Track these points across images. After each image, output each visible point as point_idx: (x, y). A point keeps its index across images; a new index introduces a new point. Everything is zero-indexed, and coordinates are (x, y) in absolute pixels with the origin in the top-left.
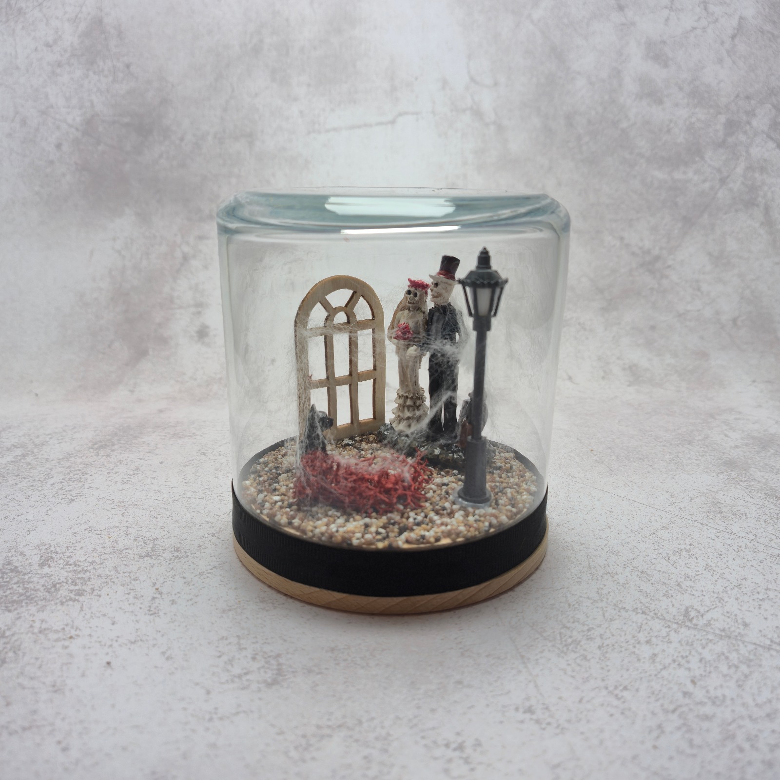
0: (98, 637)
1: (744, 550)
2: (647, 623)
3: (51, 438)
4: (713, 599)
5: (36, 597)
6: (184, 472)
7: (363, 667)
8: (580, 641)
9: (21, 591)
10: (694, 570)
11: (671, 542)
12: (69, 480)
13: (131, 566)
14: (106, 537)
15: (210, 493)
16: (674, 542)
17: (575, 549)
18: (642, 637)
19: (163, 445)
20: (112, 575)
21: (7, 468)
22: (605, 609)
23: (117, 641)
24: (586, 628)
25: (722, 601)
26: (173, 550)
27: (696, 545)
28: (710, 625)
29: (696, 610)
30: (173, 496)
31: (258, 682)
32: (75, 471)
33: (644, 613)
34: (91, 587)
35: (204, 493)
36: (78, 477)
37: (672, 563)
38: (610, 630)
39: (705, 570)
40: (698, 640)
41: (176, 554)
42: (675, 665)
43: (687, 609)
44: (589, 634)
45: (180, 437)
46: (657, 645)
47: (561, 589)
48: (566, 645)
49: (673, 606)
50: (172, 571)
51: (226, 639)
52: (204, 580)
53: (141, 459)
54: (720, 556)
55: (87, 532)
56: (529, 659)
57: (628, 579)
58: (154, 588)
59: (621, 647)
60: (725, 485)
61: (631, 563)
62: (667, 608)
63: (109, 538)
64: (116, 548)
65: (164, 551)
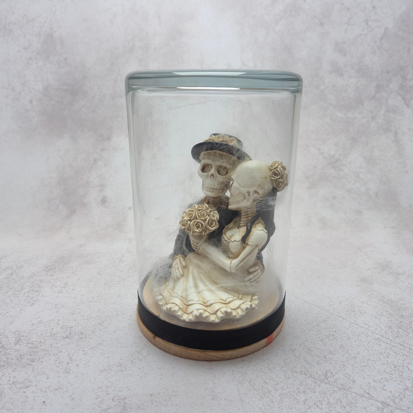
0: (40, 387)
1: (361, 335)
2: (305, 380)
3: (25, 263)
4: (340, 366)
5: (12, 363)
6: (89, 285)
7: (164, 406)
8: (271, 391)
9: (5, 360)
10: (334, 348)
12: (33, 291)
13: (59, 344)
14: (48, 326)
16: (327, 330)
18: (302, 389)
19: (80, 268)
20: (49, 350)
21: (3, 282)
22: (286, 372)
23: (49, 389)
24: (276, 383)
25: (345, 367)
26: (79, 333)
27: (338, 332)
28: (336, 382)
29: (331, 372)
30: (82, 300)
32: (35, 285)
33: (305, 374)
34: (38, 356)
35: (98, 298)
36: (36, 289)
37: (324, 343)
38: (287, 384)
39: (340, 348)
40: (328, 391)
41: (81, 336)
43: (326, 373)
44: (276, 387)
45: (89, 263)
46: (308, 394)
48: (264, 394)
49: (320, 369)
50: (78, 346)
51: (101, 388)
52: (93, 352)
53: (68, 277)
54: (349, 339)
55: (39, 323)
56: (245, 402)
57: (301, 354)
58: (69, 357)
59: (290, 395)
60: (359, 294)
61: (304, 343)
62: (317, 371)
63: (49, 327)
64: (52, 333)
65: (75, 335)
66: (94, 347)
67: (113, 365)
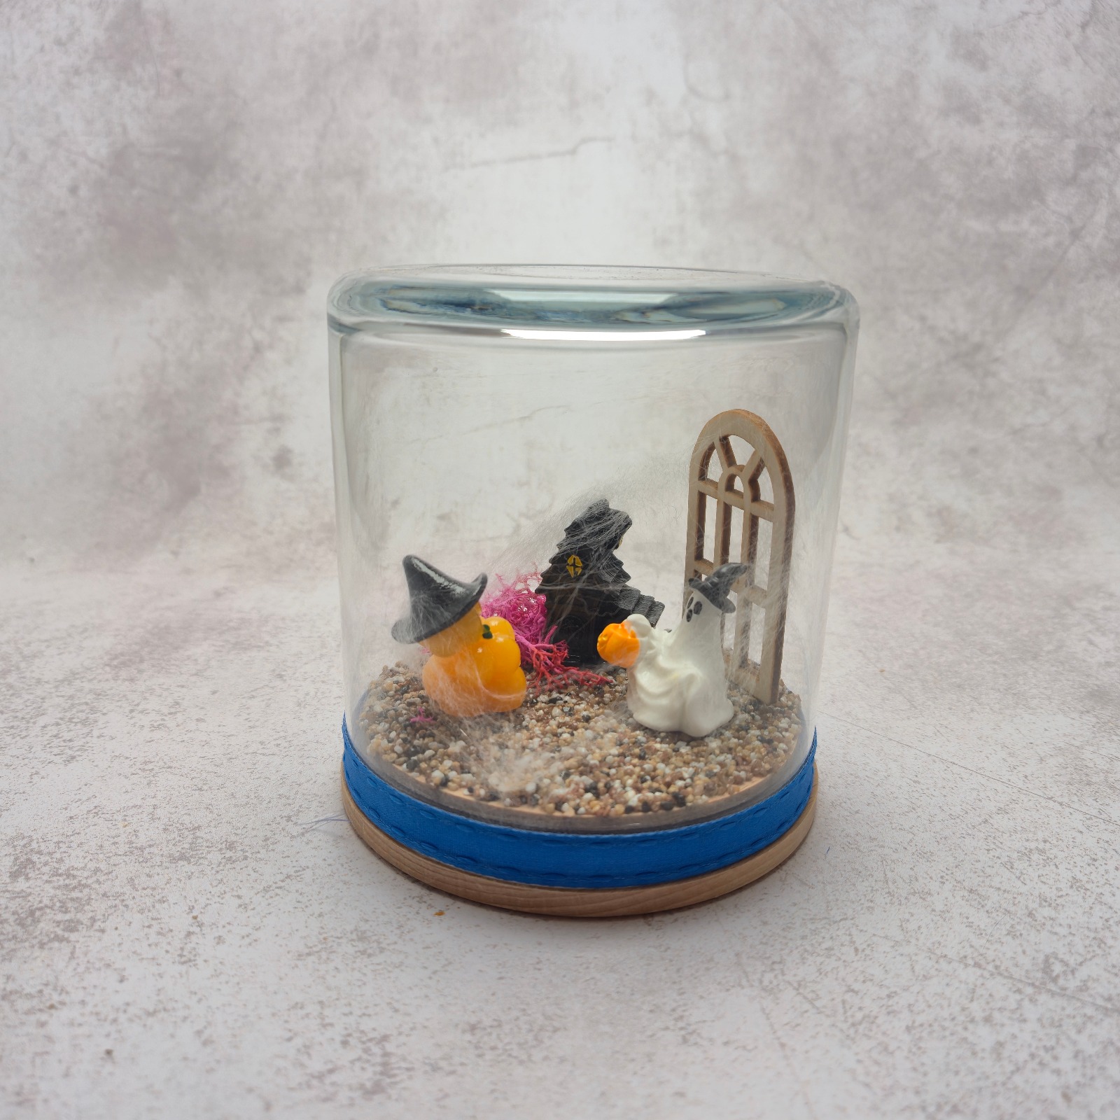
0: (96, 1006)
2: (983, 984)
4: (1087, 942)
6: (248, 708)
7: (521, 1062)
8: (876, 1017)
10: (1054, 887)
11: (1014, 837)
12: (70, 720)
13: (156, 877)
14: (120, 825)
15: (286, 745)
16: (1018, 836)
17: (861, 848)
18: (977, 1009)
19: (218, 661)
20: (124, 894)
22: (914, 958)
23: (125, 1011)
24: (885, 992)
25: (1103, 945)
26: (223, 846)
27: (1055, 842)
28: (1088, 989)
29: (1062, 961)
30: (229, 751)
31: (351, 1088)
32: (80, 704)
33: (977, 965)
34: (90, 914)
35: (278, 745)
36: (82, 716)
37: (1018, 874)
38: (924, 996)
39: (1072, 887)
40: (1068, 1016)
41: (229, 854)
42: (1033, 1065)
43: (1046, 960)
44: (890, 1003)
45: (246, 649)
46: (1003, 1025)
47: (841, 920)
48: (853, 1025)
49: (1024, 952)
50: (220, 885)
51: (302, 1008)
52: (270, 901)
53: (183, 686)
54: (1094, 863)
55: (91, 815)
56: (794, 1050)
57: (949, 905)
58: (191, 915)
59: (944, 1029)
60: (1093, 735)
61: (952, 873)
62: (1015, 956)
63: (125, 826)
64: (134, 845)
65: (210, 849)
66: (274, 886)
67: (338, 938)
